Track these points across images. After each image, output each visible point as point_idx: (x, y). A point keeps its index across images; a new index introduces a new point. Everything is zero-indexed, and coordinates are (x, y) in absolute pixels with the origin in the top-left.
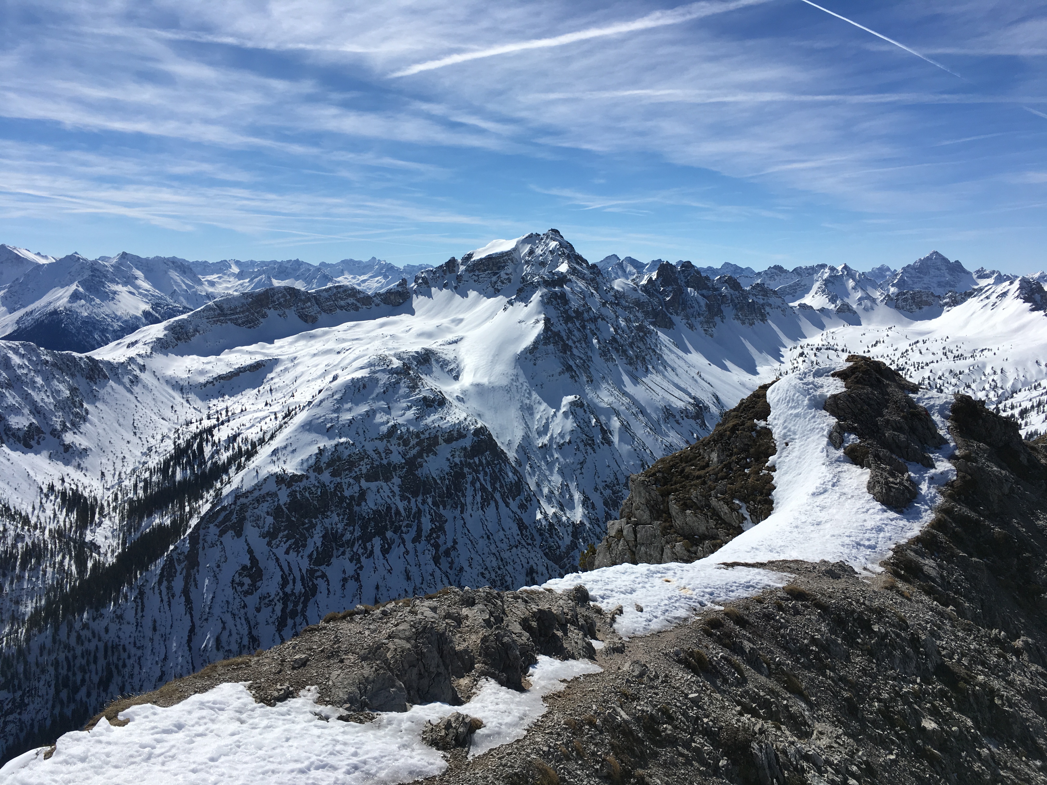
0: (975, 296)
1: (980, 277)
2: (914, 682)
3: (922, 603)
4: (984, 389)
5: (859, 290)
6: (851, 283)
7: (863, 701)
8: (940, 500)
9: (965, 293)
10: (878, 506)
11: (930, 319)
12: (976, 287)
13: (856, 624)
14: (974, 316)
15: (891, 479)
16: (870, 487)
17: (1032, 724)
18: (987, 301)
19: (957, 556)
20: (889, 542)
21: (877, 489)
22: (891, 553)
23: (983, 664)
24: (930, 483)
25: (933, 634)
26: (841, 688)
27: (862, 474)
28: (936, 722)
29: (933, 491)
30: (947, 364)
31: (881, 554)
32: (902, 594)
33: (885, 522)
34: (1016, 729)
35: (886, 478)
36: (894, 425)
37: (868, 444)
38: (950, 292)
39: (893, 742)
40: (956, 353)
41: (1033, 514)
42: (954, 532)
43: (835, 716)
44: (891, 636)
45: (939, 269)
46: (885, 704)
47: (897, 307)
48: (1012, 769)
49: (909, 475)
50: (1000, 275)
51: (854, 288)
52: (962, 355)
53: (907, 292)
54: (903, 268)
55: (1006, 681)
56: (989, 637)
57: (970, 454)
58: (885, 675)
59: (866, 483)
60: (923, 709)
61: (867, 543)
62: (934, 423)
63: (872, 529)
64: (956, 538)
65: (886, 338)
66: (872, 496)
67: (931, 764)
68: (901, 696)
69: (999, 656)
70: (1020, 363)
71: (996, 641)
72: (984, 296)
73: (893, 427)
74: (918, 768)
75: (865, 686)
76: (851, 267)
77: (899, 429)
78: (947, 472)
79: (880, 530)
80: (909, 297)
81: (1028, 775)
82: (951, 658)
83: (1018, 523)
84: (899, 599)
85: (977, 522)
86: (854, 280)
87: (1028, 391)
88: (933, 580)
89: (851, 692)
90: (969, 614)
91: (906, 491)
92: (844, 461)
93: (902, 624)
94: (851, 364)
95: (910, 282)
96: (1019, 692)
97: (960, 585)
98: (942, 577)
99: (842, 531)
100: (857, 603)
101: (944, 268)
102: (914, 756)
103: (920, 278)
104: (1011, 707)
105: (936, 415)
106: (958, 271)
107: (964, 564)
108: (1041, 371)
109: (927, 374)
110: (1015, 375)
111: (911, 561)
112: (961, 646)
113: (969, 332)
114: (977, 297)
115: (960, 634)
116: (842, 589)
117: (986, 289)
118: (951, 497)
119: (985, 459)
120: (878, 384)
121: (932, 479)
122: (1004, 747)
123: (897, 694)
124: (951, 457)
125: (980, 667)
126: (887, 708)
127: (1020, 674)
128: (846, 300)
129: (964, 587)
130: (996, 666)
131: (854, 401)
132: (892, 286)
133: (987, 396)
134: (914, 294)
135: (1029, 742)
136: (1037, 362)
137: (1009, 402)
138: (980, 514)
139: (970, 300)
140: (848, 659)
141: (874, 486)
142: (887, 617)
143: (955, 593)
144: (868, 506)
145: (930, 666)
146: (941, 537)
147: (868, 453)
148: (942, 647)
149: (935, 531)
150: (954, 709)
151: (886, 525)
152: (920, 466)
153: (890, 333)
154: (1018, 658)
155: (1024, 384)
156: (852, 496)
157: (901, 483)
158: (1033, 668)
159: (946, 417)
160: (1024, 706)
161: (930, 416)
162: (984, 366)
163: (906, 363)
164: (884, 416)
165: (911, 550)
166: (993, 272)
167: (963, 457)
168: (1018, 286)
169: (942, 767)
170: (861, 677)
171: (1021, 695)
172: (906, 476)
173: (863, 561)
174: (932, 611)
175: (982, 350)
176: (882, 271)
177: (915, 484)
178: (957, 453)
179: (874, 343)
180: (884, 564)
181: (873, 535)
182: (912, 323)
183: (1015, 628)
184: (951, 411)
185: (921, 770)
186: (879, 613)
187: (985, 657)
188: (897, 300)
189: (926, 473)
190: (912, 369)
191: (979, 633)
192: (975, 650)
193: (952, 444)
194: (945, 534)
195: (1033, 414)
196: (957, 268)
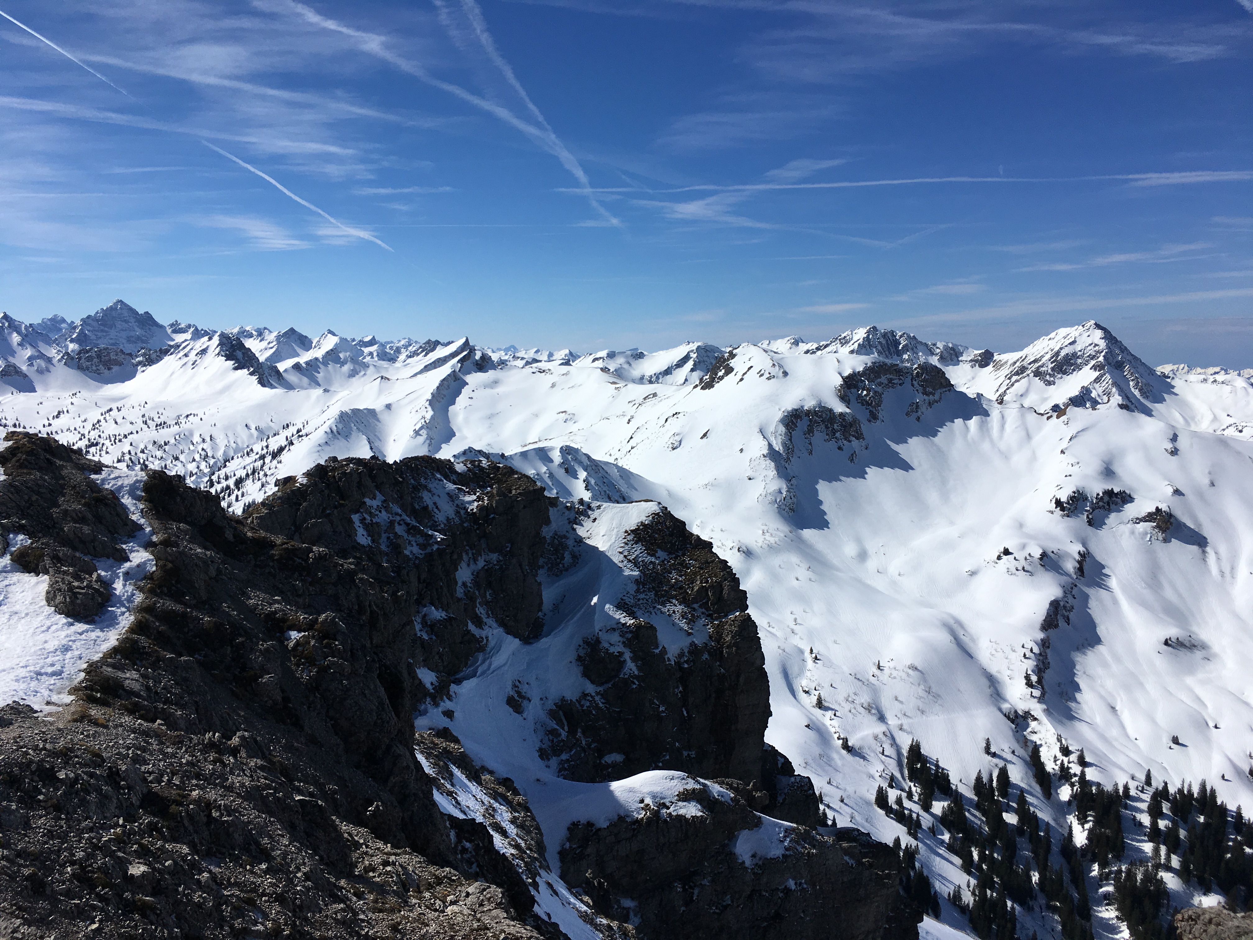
0: (171, 354)
1: (175, 331)
2: (117, 825)
3: (121, 726)
4: (194, 460)
5: (28, 346)
6: (16, 338)
7: (50, 871)
8: (139, 598)
9: (161, 350)
10: (62, 620)
11: (123, 382)
12: (172, 343)
13: (36, 778)
14: (173, 377)
15: (76, 584)
16: (50, 598)
17: (255, 825)
18: (185, 360)
19: (164, 660)
20: (79, 662)
21: (59, 598)
22: (83, 675)
23: (198, 776)
24: (125, 580)
25: (137, 760)
26: (21, 865)
27: (38, 583)
28: (145, 864)
29: (130, 588)
30: (148, 435)
31: (70, 679)
32: (95, 723)
33: (73, 638)
34: (238, 838)
35: (70, 583)
36: (74, 515)
37: (42, 544)
38: (142, 348)
39: (94, 908)
40: (159, 421)
41: (244, 594)
42: (159, 632)
43: (15, 905)
44: (83, 779)
45: (126, 322)
46: (81, 865)
47: (80, 368)
48: (236, 884)
49: (99, 575)
50: (196, 329)
51: (20, 344)
52: (165, 423)
53: (91, 349)
54: (82, 320)
55: (224, 787)
56: (203, 744)
57: (170, 538)
58: (79, 829)
59: (44, 594)
60: (129, 854)
61: (50, 670)
62: (124, 508)
63: (56, 650)
64: (162, 640)
65: (70, 407)
66: (53, 609)
67: (144, 916)
68: (100, 848)
69: (214, 762)
70: (229, 428)
71: (212, 746)
72: (182, 353)
73: (73, 519)
74: (128, 926)
75: (52, 852)
76: (14, 318)
77: (82, 520)
78: (145, 563)
79: (66, 649)
80: (94, 354)
81: (254, 883)
82: (159, 781)
83: (229, 607)
84: (92, 730)
85: (184, 615)
86: (19, 333)
87: (240, 459)
88: (138, 695)
89: (34, 866)
90: (182, 723)
91: (96, 595)
92: (11, 571)
93: (97, 759)
94: (10, 443)
95: (93, 337)
96: (239, 795)
97: (170, 692)
98: (148, 688)
99: (17, 661)
100: (34, 750)
101: (133, 320)
102: (122, 914)
103: (106, 332)
104: (229, 816)
105: (126, 497)
106: (149, 325)
107: (173, 667)
108: (251, 435)
109: (126, 448)
110: (226, 442)
111: (108, 679)
112: (171, 764)
113: (170, 395)
114: (174, 355)
115: (169, 750)
116: (14, 738)
117: (184, 345)
118: (152, 592)
119: (187, 541)
120: (49, 467)
121: (127, 575)
122: (226, 863)
123: (95, 847)
124: (148, 545)
125: (194, 782)
126: (83, 868)
127: (238, 775)
128: (11, 359)
129: (175, 694)
130: (212, 775)
131: (18, 490)
132: (72, 341)
133: (198, 467)
134: (100, 351)
135: (253, 847)
136: (246, 425)
137: (222, 473)
138: (186, 605)
139: (167, 358)
140: (27, 825)
141: (55, 596)
142: (77, 756)
143: (164, 704)
144: (48, 623)
145: (134, 800)
146: (143, 641)
147: (43, 555)
148: (148, 772)
149: (135, 636)
150: (166, 840)
151: (74, 641)
152: (111, 561)
153: (74, 400)
154: (235, 757)
155: (236, 451)
156: (27, 614)
157: (89, 587)
158: (252, 764)
159: (138, 499)
160: (245, 809)
161: (119, 500)
162: (191, 434)
163: (100, 436)
164: (60, 506)
165: (107, 666)
166: (189, 326)
167: (161, 543)
168: (218, 342)
169: (157, 914)
170: (46, 843)
171: (242, 797)
172: (95, 576)
173: (46, 693)
174: (134, 733)
175: (187, 416)
176: (55, 323)
177: (107, 585)
178: (155, 539)
179: (56, 414)
180: (74, 691)
181: (58, 658)
182: (101, 387)
183: (234, 724)
184: (143, 491)
185: (131, 927)
186: (66, 755)
187: (200, 768)
188: (80, 359)
189: (120, 568)
190: (107, 443)
191: (191, 742)
192: (188, 763)
193: (148, 529)
194: (148, 637)
195: (249, 482)
196: (147, 320)
